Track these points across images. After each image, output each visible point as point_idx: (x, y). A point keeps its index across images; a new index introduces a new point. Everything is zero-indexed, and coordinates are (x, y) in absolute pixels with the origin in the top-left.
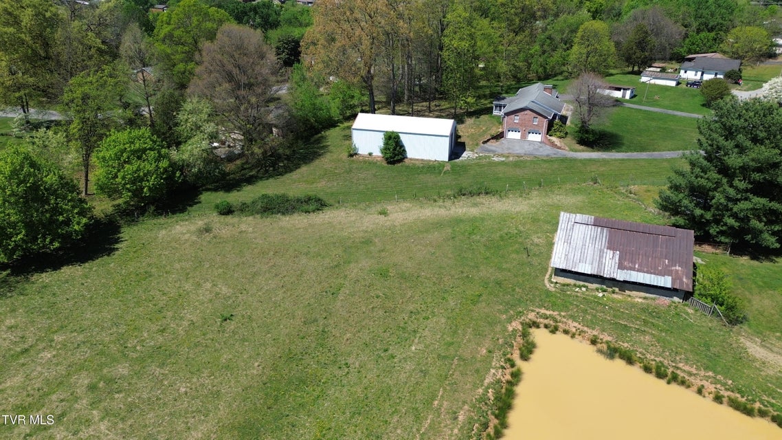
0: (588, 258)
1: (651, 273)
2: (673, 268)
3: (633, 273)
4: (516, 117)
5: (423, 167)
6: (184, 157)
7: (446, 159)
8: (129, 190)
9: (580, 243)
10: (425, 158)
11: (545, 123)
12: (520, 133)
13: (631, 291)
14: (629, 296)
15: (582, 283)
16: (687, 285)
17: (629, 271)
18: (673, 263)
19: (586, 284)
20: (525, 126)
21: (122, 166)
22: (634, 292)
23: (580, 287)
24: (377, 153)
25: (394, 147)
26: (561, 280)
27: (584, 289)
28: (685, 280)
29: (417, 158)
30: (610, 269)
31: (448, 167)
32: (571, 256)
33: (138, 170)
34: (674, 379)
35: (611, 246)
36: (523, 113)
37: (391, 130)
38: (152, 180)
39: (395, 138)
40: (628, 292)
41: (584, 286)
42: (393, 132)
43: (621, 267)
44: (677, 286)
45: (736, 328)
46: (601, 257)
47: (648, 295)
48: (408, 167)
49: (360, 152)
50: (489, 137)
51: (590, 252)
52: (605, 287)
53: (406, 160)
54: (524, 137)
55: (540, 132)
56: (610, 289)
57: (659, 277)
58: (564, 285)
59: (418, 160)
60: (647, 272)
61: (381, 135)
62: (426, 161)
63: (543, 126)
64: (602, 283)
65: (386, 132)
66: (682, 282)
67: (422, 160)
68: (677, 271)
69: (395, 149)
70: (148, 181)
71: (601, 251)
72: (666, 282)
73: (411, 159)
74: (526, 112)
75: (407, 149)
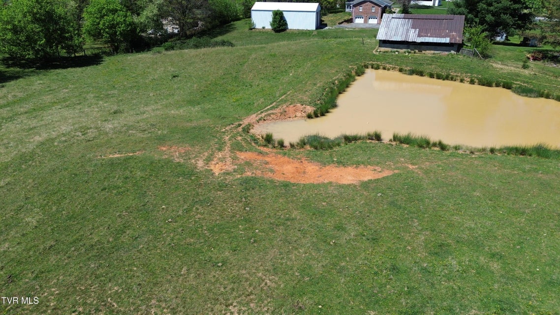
0: (399, 33)
1: (437, 37)
2: (451, 34)
3: (427, 38)
4: (360, 8)
5: (299, 34)
6: (142, 21)
7: (315, 29)
8: (107, 33)
9: (395, 27)
10: (301, 28)
11: (380, 10)
12: (363, 19)
13: (425, 51)
14: (424, 54)
15: (395, 50)
16: (459, 41)
17: (424, 38)
18: (451, 31)
19: (398, 50)
20: (366, 14)
21: (102, 17)
22: (427, 51)
23: (394, 52)
24: (269, 27)
25: (279, 22)
26: (383, 49)
27: (397, 53)
28: (457, 38)
29: (295, 29)
30: (413, 36)
31: (315, 33)
32: (389, 34)
33: (113, 19)
34: (447, 78)
35: (414, 27)
36: (365, 4)
37: (276, 10)
38: (123, 27)
39: (280, 14)
40: (423, 52)
41: (397, 51)
42: (278, 11)
43: (419, 36)
44: (453, 42)
45: (487, 60)
46: (407, 32)
47: (436, 52)
48: (289, 33)
49: (257, 27)
50: (343, 21)
51: (401, 30)
52: (410, 50)
53: (287, 30)
54: (366, 21)
55: (377, 17)
56: (413, 52)
57: (442, 39)
58: (384, 52)
59: (295, 30)
60: (435, 37)
61: (271, 13)
62: (301, 30)
63: (378, 13)
64: (408, 48)
65: (274, 11)
66: (456, 40)
67: (298, 30)
68: (453, 35)
69: (280, 22)
70: (119, 27)
71: (408, 30)
72: (447, 40)
73: (291, 30)
74: (367, 4)
75: (288, 23)
